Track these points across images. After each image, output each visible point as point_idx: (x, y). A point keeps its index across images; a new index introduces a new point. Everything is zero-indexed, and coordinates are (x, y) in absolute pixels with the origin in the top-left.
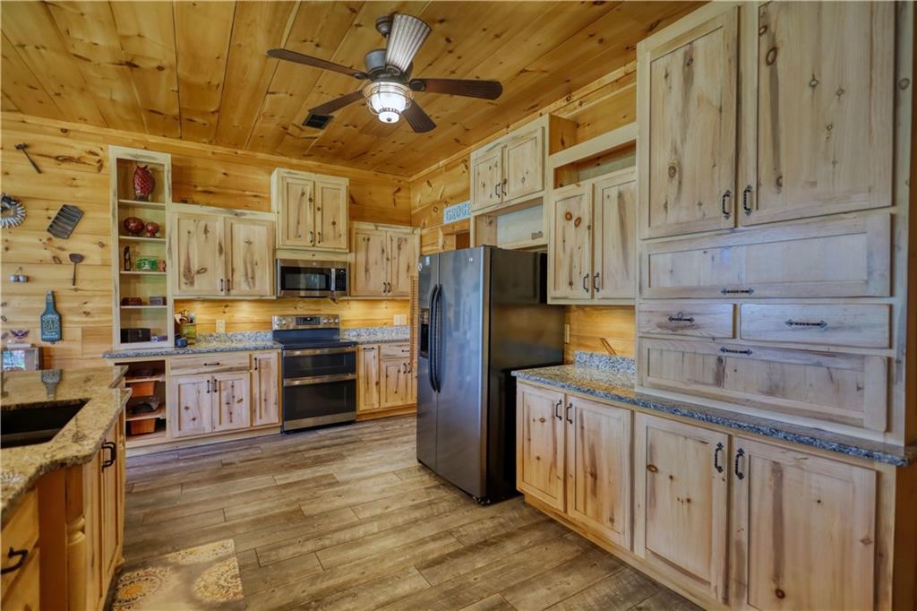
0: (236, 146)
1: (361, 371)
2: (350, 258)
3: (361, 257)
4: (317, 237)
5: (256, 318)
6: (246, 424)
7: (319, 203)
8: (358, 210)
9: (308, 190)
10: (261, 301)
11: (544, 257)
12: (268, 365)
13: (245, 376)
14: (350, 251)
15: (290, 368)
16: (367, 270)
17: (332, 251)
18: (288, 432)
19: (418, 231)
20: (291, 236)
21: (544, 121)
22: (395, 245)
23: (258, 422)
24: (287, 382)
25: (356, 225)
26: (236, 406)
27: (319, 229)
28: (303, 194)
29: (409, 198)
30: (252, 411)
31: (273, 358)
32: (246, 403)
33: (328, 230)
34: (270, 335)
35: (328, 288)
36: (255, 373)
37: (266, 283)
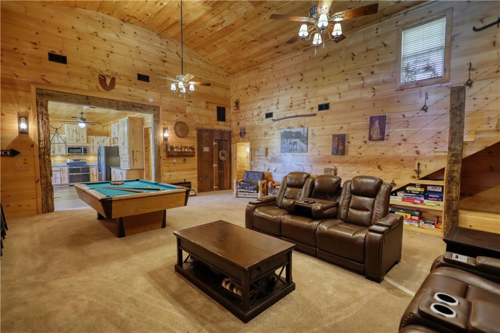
0: (55, 118)
1: (91, 172)
2: (88, 145)
3: (91, 145)
4: (77, 140)
5: (62, 160)
6: (60, 183)
7: (78, 132)
8: (90, 132)
9: (75, 129)
10: (63, 156)
11: (118, 148)
12: (65, 170)
13: (59, 172)
14: (88, 143)
15: (71, 171)
16: (93, 148)
17: (82, 143)
18: (70, 186)
19: (109, 138)
20: (70, 140)
21: (127, 118)
22: (102, 141)
23: (63, 183)
24: (70, 174)
25: (90, 137)
26: (57, 179)
27: (78, 138)
28: (73, 130)
29: (107, 128)
30: (61, 180)
31: (66, 169)
32: (60, 179)
33: (81, 139)
34: (66, 164)
35: (81, 152)
36: (62, 172)
37: (64, 151)
